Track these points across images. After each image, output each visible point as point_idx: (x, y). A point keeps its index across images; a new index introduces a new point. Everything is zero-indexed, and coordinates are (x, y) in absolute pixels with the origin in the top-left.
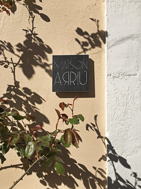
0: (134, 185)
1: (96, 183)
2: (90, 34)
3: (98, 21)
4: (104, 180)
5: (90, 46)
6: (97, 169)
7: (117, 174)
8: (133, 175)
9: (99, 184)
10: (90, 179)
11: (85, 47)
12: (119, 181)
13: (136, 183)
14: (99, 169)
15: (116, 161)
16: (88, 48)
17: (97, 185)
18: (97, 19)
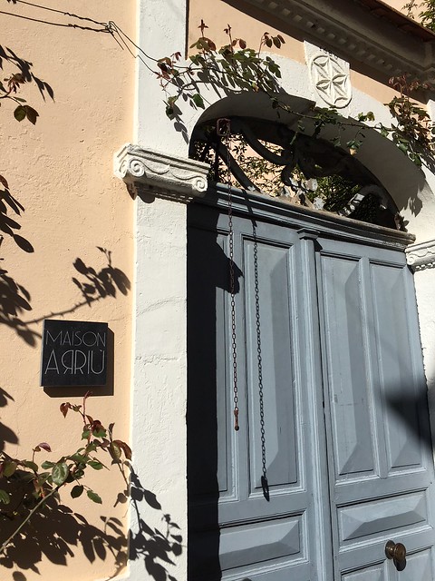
0: (165, 535)
1: (106, 544)
2: (97, 272)
3: (110, 252)
4: (119, 538)
5: (97, 294)
6: (108, 519)
7: (141, 521)
8: (165, 519)
9: (109, 547)
10: (94, 540)
11: (89, 295)
12: (144, 533)
13: (168, 532)
14: (111, 519)
15: (140, 500)
16: (94, 296)
17: (107, 549)
18: (108, 250)
